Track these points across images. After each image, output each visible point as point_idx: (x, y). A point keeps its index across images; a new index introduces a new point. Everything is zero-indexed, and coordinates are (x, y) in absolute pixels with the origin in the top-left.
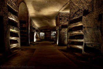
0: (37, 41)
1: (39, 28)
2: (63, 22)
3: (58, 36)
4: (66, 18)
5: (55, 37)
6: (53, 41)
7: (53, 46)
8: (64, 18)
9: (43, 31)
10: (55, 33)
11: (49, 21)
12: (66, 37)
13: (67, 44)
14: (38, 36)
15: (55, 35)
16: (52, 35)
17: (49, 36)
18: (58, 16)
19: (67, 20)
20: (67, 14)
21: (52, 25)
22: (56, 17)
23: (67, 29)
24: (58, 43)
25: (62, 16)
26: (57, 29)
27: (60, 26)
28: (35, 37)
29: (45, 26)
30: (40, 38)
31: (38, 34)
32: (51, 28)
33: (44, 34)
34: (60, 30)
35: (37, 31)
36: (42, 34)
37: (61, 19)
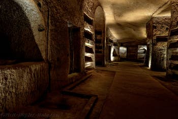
0: (115, 61)
1: (118, 40)
2: (159, 32)
3: (151, 54)
4: (164, 25)
5: (144, 55)
6: (142, 62)
7: (141, 70)
8: (160, 26)
9: (124, 45)
10: (144, 49)
11: (134, 30)
12: (166, 56)
13: (167, 68)
14: (117, 52)
15: (144, 52)
16: (139, 51)
17: (135, 52)
18: (151, 23)
19: (167, 28)
20: (166, 19)
21: (140, 36)
22: (147, 23)
23: (166, 44)
24: (151, 66)
25: (158, 23)
26: (148, 43)
27: (155, 38)
28: (112, 55)
29: (128, 37)
30: (119, 56)
31: (116, 50)
32: (139, 40)
33: (125, 49)
34: (154, 45)
35: (115, 45)
36: (123, 49)
37: (155, 27)
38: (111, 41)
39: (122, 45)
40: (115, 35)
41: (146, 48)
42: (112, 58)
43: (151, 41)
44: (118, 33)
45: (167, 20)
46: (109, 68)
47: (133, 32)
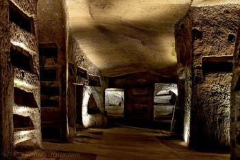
0: (93, 126)
1: (100, 72)
2: (209, 48)
3: (188, 105)
4: (222, 29)
5: (170, 108)
6: (167, 127)
8: (213, 30)
9: (118, 82)
10: (171, 93)
11: (144, 43)
12: (228, 110)
13: (232, 141)
14: (98, 103)
15: (171, 102)
16: (156, 99)
17: (146, 103)
18: (188, 25)
19: (231, 37)
20: (227, 12)
21: (158, 60)
22: (177, 25)
23: (228, 77)
24: (191, 138)
25: (207, 22)
26: (182, 77)
27: (198, 63)
28: (85, 110)
30: (105, 112)
31: (97, 97)
32: (157, 71)
33: (120, 94)
34: (197, 81)
35: (93, 83)
36: (114, 95)
37: (199, 35)
38: (83, 74)
39: (112, 84)
40: (91, 58)
41: (176, 91)
42: (86, 119)
43: (189, 72)
44: (100, 53)
45: (229, 16)
46: (78, 146)
47: (141, 48)
